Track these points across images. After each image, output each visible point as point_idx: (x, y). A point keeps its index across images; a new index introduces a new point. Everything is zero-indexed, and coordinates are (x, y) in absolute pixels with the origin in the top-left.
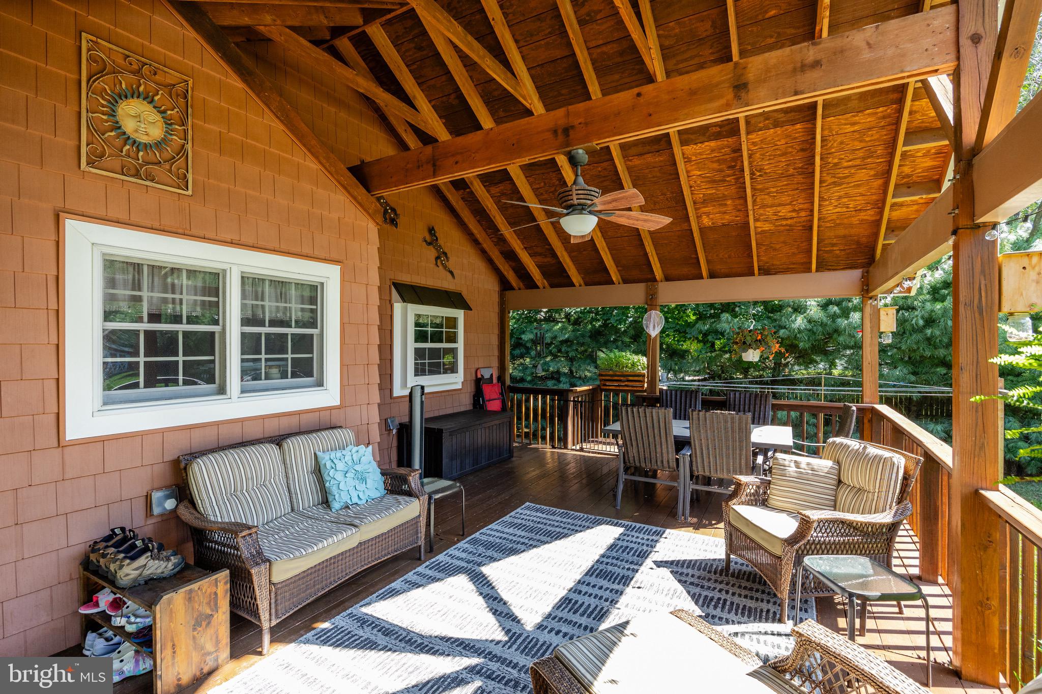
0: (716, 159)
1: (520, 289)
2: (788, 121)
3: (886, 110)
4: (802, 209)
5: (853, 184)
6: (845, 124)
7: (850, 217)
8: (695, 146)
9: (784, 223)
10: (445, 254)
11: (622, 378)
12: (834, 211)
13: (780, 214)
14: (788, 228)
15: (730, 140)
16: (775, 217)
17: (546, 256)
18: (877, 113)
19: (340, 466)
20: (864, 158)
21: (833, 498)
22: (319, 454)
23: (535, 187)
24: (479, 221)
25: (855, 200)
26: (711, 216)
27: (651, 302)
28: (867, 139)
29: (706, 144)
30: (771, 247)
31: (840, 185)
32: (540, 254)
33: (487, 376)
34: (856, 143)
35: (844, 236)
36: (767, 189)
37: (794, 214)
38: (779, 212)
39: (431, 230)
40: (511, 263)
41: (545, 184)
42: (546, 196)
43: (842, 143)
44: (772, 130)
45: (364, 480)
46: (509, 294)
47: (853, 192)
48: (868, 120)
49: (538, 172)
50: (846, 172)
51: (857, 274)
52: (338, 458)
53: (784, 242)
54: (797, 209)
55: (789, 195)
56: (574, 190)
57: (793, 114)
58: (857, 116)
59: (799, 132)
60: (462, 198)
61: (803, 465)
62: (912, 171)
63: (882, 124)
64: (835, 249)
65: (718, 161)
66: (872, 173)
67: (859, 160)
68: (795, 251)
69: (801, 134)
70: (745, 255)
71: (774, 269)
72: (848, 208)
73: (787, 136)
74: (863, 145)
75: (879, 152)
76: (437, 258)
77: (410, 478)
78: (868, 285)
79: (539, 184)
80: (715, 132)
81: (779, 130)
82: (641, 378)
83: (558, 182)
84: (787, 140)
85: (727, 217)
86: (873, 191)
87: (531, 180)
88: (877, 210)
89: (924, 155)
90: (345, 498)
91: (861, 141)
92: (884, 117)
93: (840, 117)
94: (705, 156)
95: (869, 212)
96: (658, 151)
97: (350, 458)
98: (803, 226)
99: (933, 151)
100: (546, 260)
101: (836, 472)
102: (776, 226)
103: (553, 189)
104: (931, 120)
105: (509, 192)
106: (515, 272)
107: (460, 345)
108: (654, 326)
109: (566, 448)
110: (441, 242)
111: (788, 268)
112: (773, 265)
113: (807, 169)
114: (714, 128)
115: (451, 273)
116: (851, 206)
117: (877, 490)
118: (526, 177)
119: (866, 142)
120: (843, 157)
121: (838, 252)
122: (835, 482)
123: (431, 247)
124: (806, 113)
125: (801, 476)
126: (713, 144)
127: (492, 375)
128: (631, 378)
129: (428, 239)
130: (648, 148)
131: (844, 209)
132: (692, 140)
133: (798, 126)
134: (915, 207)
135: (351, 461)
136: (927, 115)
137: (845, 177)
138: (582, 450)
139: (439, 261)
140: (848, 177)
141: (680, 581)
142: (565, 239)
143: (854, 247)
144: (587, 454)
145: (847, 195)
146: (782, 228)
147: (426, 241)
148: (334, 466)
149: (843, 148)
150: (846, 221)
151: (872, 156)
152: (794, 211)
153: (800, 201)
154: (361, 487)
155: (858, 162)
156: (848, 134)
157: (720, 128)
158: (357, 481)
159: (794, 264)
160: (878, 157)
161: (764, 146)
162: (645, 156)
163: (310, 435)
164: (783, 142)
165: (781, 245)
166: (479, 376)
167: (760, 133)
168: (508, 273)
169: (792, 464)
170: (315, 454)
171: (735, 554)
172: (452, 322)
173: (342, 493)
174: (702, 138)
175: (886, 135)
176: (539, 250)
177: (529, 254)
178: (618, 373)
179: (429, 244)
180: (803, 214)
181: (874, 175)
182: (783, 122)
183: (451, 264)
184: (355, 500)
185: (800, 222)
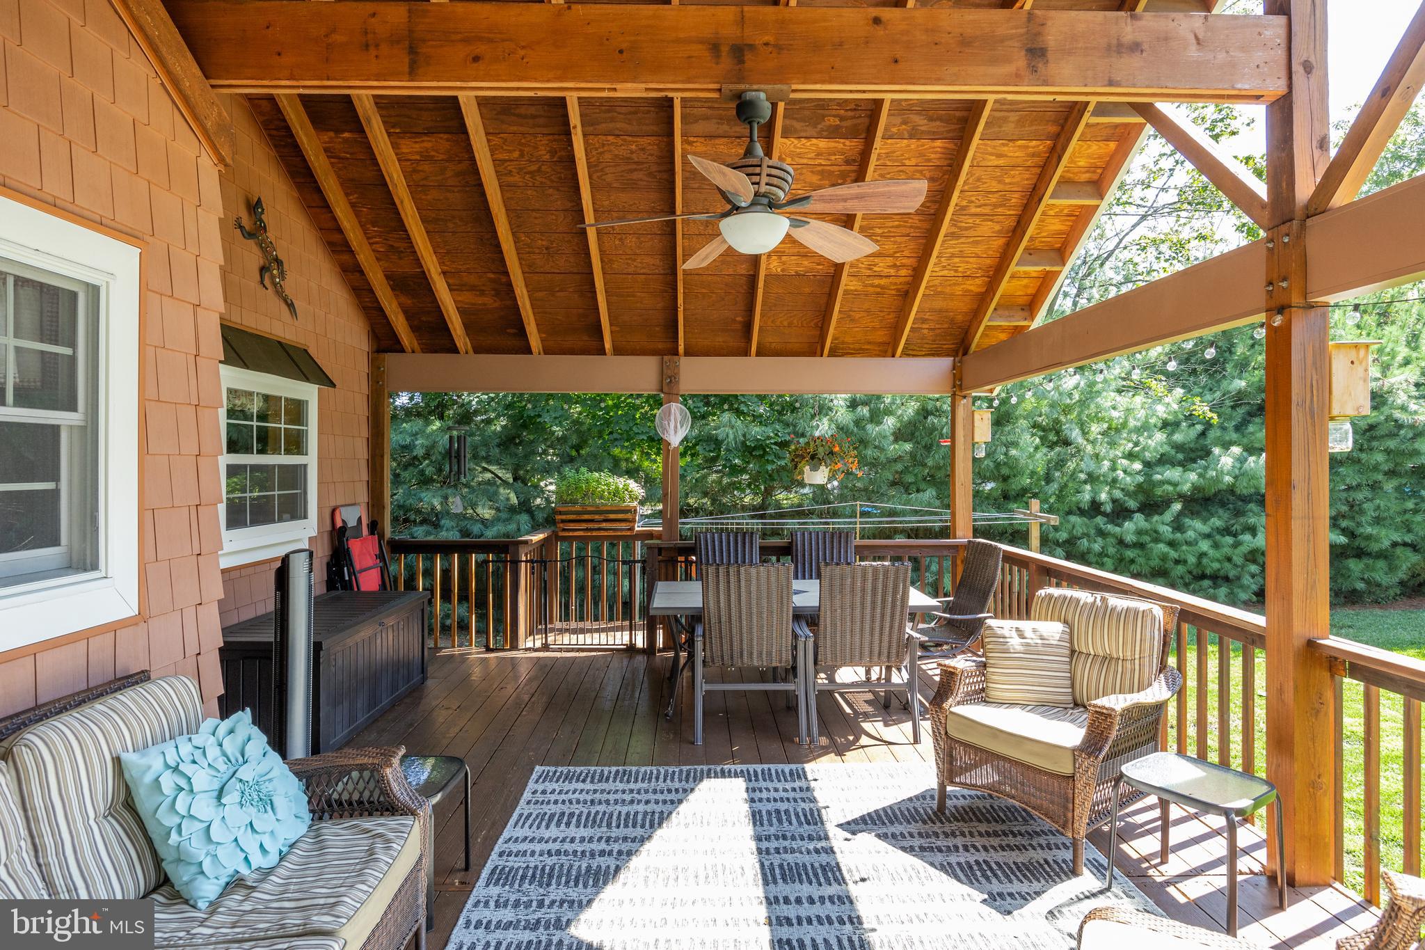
0: (820, 168)
1: (413, 352)
2: (929, 132)
3: (1038, 146)
4: (903, 266)
5: (972, 239)
6: (992, 154)
7: (955, 284)
8: (796, 141)
9: (876, 282)
10: (279, 262)
11: (597, 517)
12: (940, 274)
13: (875, 269)
14: (879, 290)
15: (847, 142)
16: (868, 272)
17: (482, 293)
18: (1027, 147)
19: (203, 780)
20: (995, 206)
21: (1069, 675)
22: (129, 757)
23: (501, 156)
24: (353, 205)
25: (967, 262)
26: (784, 258)
27: (667, 387)
28: (1007, 180)
29: (814, 141)
30: (849, 316)
31: (959, 237)
32: (473, 288)
33: (352, 523)
34: (994, 183)
35: (940, 311)
36: (872, 228)
37: (892, 272)
38: (875, 265)
39: (254, 207)
40: (403, 299)
41: (522, 155)
42: (516, 179)
43: (979, 179)
44: (905, 141)
45: (267, 803)
46: (391, 359)
47: (969, 250)
48: (1016, 154)
49: (515, 128)
50: (971, 221)
51: (945, 363)
52: (188, 759)
53: (868, 311)
54: (898, 263)
55: (895, 242)
56: (764, 166)
57: (938, 123)
58: (1007, 145)
59: (936, 153)
60: (326, 150)
61: (1029, 634)
62: (1038, 234)
63: (1029, 164)
64: (924, 326)
65: (821, 173)
66: (997, 227)
67: (990, 207)
68: (877, 324)
69: (938, 156)
70: (812, 324)
71: (843, 349)
72: (956, 271)
73: (921, 155)
74: (1001, 187)
75: (1013, 200)
76: (263, 270)
77: (388, 771)
78: (961, 380)
79: (510, 152)
80: (831, 126)
81: (914, 144)
82: (629, 516)
83: (547, 157)
84: (920, 160)
85: (806, 263)
86: (991, 253)
87: (496, 140)
88: (986, 279)
89: (1056, 216)
90: (232, 863)
91: (1000, 182)
92: (1033, 155)
93: (989, 142)
94: (805, 161)
95: (978, 281)
96: (739, 137)
97: (217, 750)
98: (898, 290)
99: (1066, 211)
100: (480, 300)
101: (1067, 637)
102: (866, 286)
103: (534, 168)
104: (1076, 170)
105: (441, 157)
106: (407, 319)
107: (311, 460)
108: (676, 427)
109: (514, 647)
110: (271, 235)
111: (861, 349)
112: (843, 343)
113: (928, 207)
114: (832, 119)
115: (290, 306)
116: (960, 269)
117: (1137, 656)
118: (487, 134)
119: (1006, 184)
120: (973, 199)
121: (925, 331)
122: (1067, 652)
123: (251, 243)
124: (953, 127)
125: (1029, 649)
126: (823, 144)
127: (360, 518)
128: (612, 516)
129: (246, 222)
130: (726, 127)
131: (952, 273)
132: (796, 131)
133: (938, 143)
134: (1025, 281)
135: (221, 759)
136: (1075, 163)
137: (967, 229)
138: (545, 647)
139: (267, 276)
140: (970, 228)
141: (903, 849)
142: (530, 266)
143: (946, 326)
144: (558, 655)
145: (961, 255)
146: (871, 289)
147: (241, 227)
148: (183, 783)
149: (978, 187)
150: (948, 290)
151: (1004, 205)
152: (894, 266)
153: (906, 253)
154: (264, 822)
155: (986, 210)
156: (989, 169)
157: (840, 121)
158: (253, 810)
159: (869, 343)
160: (1010, 208)
161: (889, 163)
162: (718, 141)
163: (87, 710)
164: (913, 162)
165: (863, 314)
166: (339, 524)
167: (889, 141)
168: (397, 317)
169: (1014, 634)
170: (117, 761)
171: (952, 782)
172: (297, 410)
173: (221, 852)
174: (811, 131)
175: (1027, 179)
176: (472, 280)
177: (449, 285)
178: (589, 509)
179: (250, 235)
180: (903, 272)
181: (999, 232)
182: (923, 132)
183: (289, 286)
184: (258, 860)
185: (896, 284)
